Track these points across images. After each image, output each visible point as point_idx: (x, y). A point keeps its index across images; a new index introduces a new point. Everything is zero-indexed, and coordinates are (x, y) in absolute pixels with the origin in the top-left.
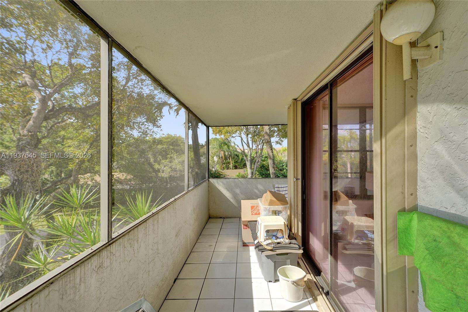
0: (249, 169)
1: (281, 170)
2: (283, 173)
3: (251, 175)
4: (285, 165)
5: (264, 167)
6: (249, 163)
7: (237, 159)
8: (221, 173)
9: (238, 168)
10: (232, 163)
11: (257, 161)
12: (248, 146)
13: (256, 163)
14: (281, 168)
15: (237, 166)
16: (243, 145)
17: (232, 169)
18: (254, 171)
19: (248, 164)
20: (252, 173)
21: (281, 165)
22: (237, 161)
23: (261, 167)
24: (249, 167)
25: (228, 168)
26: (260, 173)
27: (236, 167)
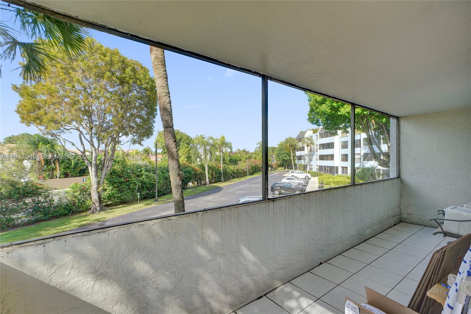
0: (94, 177)
1: (138, 176)
2: (142, 180)
3: (96, 186)
4: (144, 170)
5: (115, 173)
6: (93, 169)
7: (68, 164)
8: (40, 186)
9: (70, 176)
10: (60, 170)
11: (106, 165)
12: (92, 145)
13: (104, 169)
14: (139, 173)
15: (69, 174)
16: (82, 144)
17: (60, 178)
18: (102, 180)
19: (92, 171)
20: (99, 183)
21: (139, 170)
22: (68, 167)
23: (111, 174)
24: (93, 174)
25: (52, 177)
26: (110, 182)
27: (66, 175)
